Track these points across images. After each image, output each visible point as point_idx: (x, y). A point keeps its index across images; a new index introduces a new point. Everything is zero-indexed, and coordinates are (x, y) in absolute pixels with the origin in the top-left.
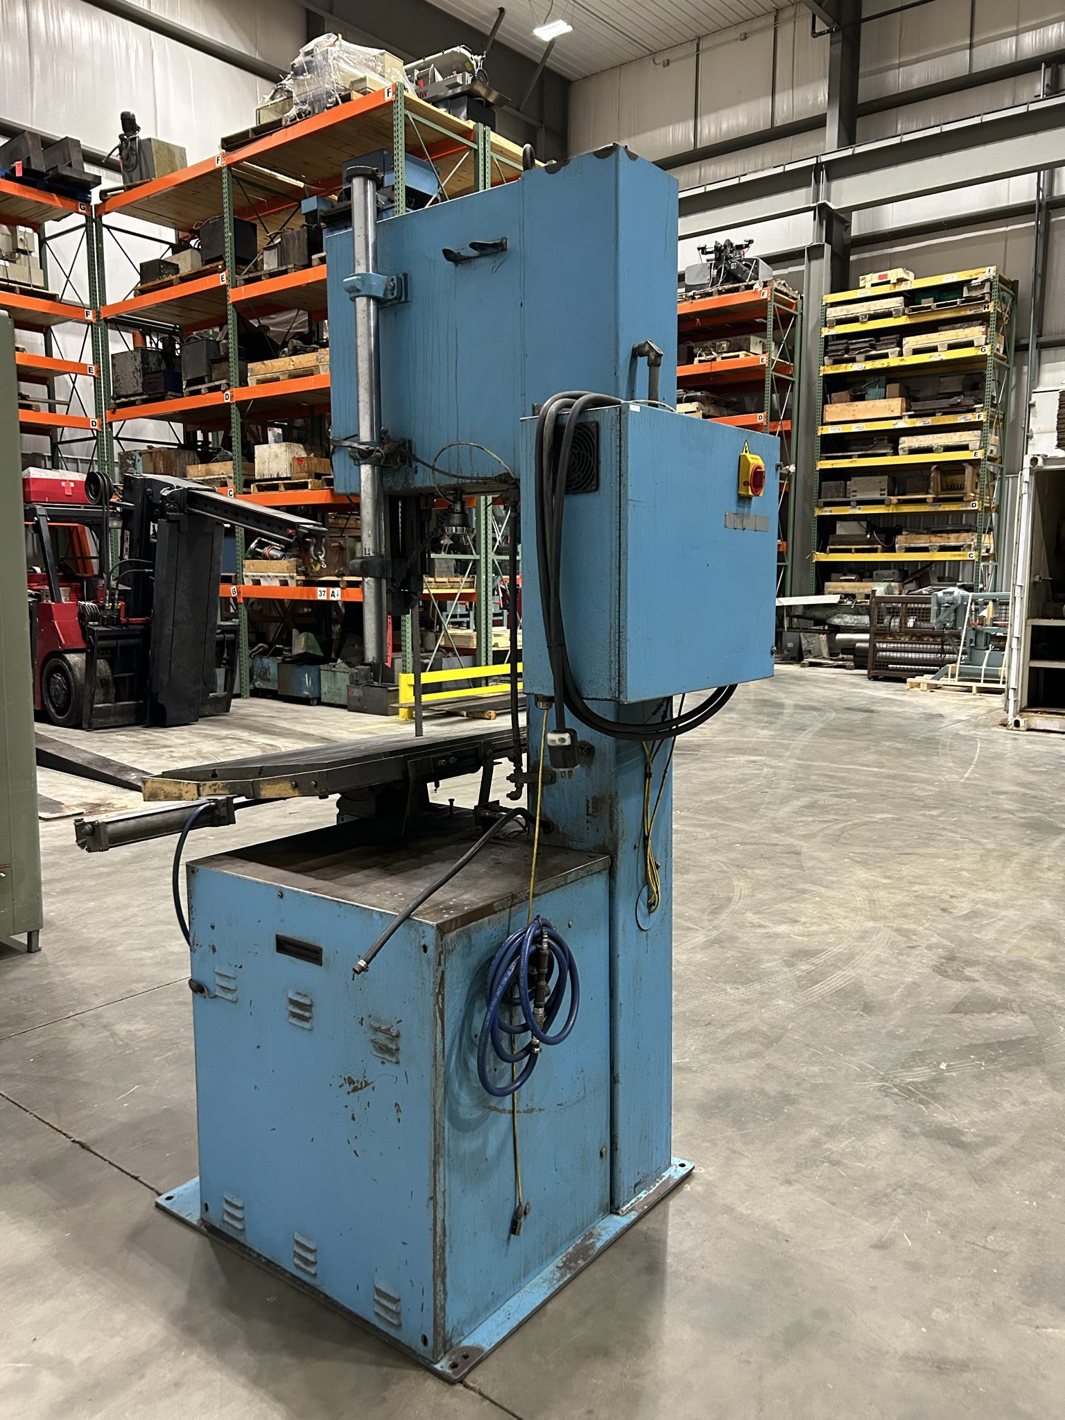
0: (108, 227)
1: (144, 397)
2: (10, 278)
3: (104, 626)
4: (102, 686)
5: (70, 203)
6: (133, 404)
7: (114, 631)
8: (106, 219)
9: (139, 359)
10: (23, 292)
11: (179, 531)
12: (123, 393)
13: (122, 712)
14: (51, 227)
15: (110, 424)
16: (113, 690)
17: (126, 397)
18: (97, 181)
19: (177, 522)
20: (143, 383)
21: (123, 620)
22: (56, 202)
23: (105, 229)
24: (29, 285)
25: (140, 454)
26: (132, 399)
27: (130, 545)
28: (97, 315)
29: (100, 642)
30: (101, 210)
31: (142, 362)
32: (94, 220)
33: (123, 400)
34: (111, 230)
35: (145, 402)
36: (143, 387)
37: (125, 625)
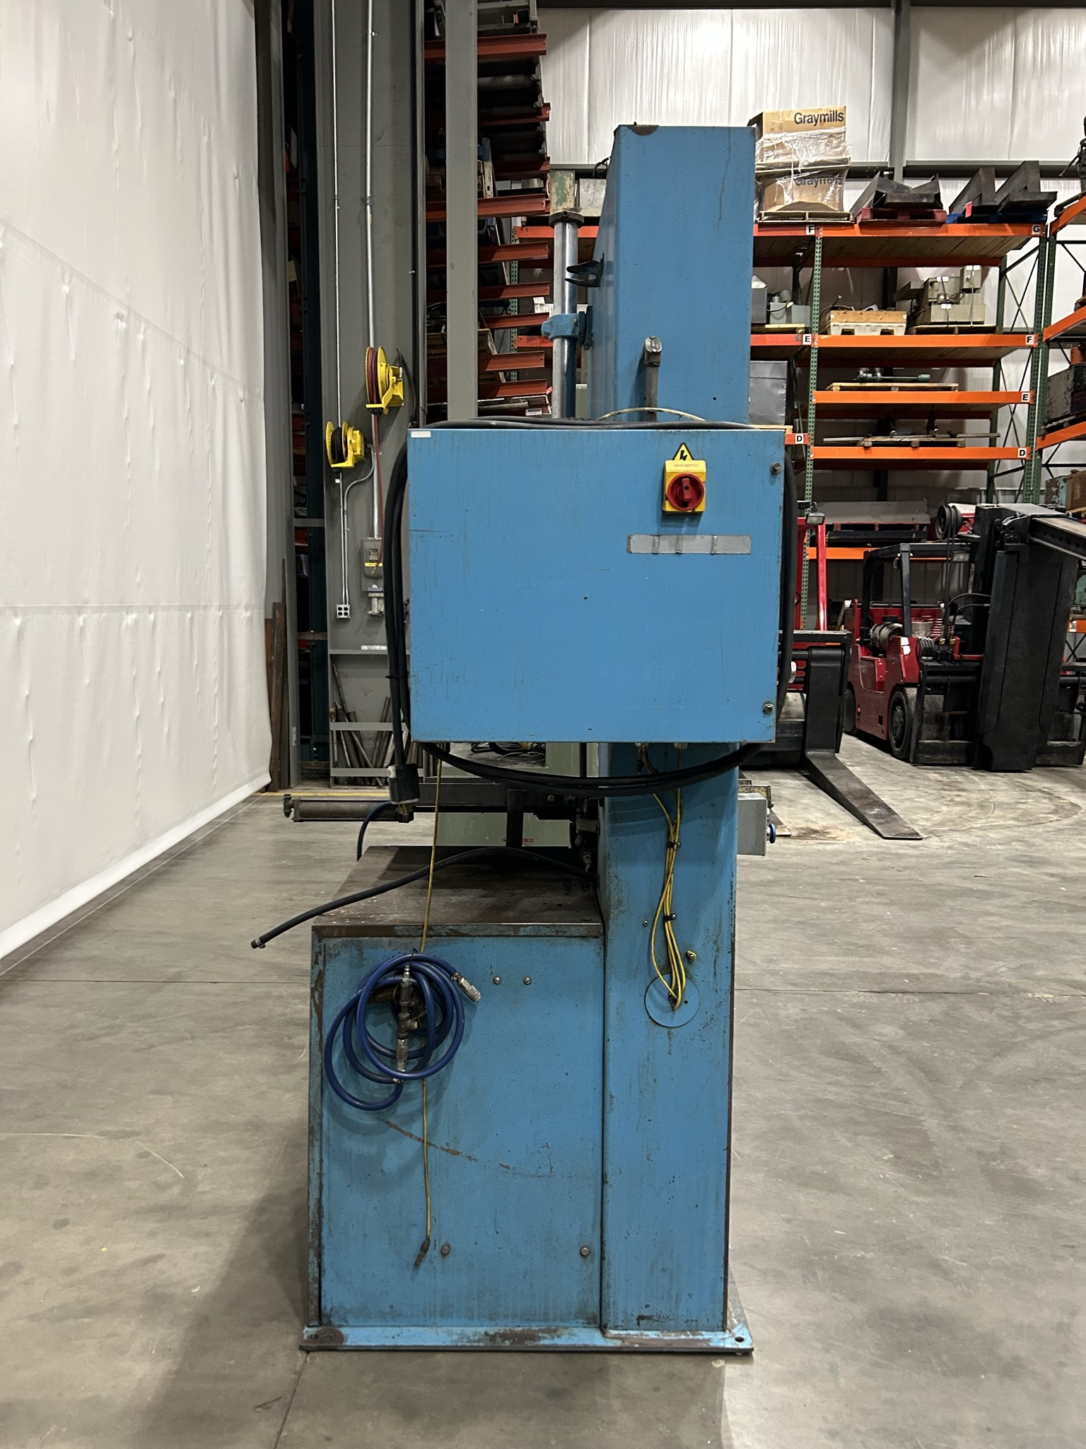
0: (1063, 243)
1: (1072, 418)
2: (950, 320)
3: (938, 662)
4: (937, 721)
5: (1022, 229)
6: (1060, 427)
7: (944, 666)
8: (1061, 236)
9: (1071, 378)
10: (962, 331)
11: (1018, 562)
12: (1054, 416)
13: (951, 751)
14: (1012, 256)
15: (1040, 452)
16: (948, 728)
17: (1056, 420)
18: (1053, 196)
19: (1016, 552)
20: (1072, 403)
21: (956, 656)
22: (1008, 230)
23: (1059, 247)
24: (969, 323)
25: (1065, 480)
26: (1061, 421)
27: (974, 580)
28: (1039, 340)
29: (929, 678)
30: (1057, 226)
31: (1074, 380)
32: (1048, 240)
33: (1054, 423)
34: (1066, 245)
35: (1072, 423)
36: (1071, 408)
37: (957, 661)
